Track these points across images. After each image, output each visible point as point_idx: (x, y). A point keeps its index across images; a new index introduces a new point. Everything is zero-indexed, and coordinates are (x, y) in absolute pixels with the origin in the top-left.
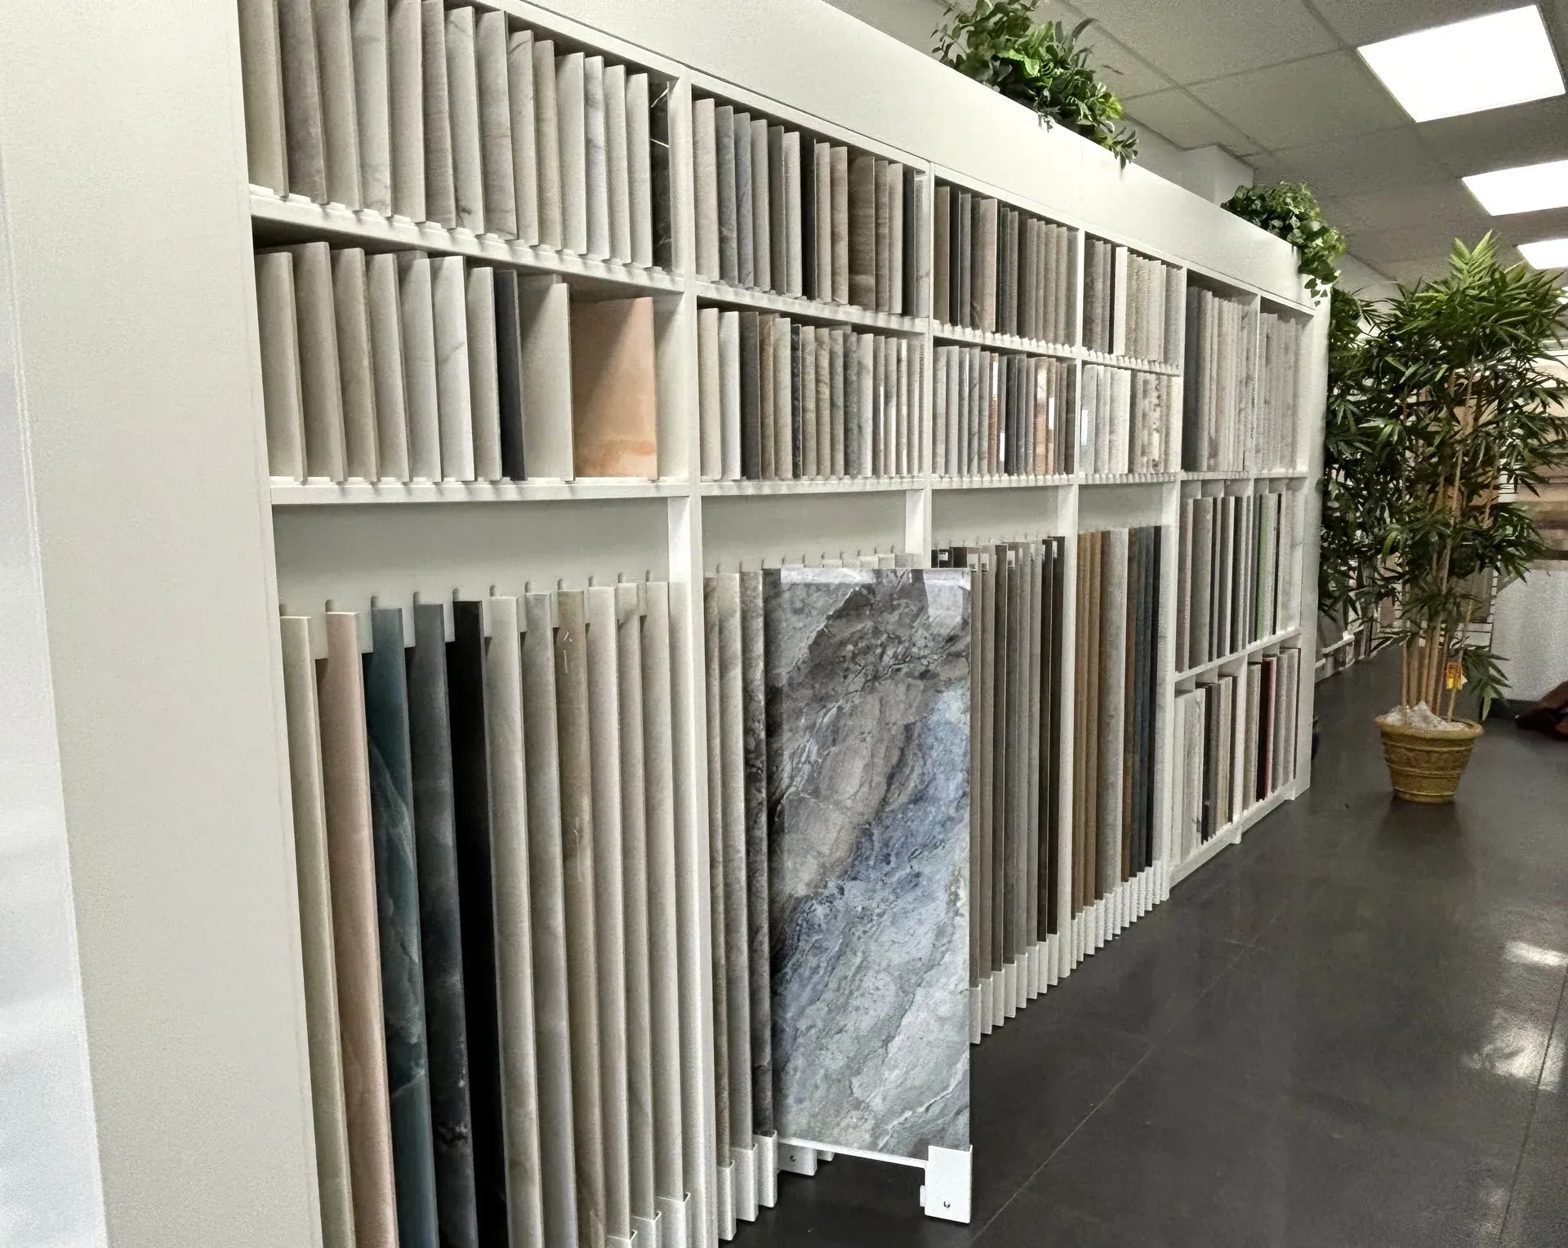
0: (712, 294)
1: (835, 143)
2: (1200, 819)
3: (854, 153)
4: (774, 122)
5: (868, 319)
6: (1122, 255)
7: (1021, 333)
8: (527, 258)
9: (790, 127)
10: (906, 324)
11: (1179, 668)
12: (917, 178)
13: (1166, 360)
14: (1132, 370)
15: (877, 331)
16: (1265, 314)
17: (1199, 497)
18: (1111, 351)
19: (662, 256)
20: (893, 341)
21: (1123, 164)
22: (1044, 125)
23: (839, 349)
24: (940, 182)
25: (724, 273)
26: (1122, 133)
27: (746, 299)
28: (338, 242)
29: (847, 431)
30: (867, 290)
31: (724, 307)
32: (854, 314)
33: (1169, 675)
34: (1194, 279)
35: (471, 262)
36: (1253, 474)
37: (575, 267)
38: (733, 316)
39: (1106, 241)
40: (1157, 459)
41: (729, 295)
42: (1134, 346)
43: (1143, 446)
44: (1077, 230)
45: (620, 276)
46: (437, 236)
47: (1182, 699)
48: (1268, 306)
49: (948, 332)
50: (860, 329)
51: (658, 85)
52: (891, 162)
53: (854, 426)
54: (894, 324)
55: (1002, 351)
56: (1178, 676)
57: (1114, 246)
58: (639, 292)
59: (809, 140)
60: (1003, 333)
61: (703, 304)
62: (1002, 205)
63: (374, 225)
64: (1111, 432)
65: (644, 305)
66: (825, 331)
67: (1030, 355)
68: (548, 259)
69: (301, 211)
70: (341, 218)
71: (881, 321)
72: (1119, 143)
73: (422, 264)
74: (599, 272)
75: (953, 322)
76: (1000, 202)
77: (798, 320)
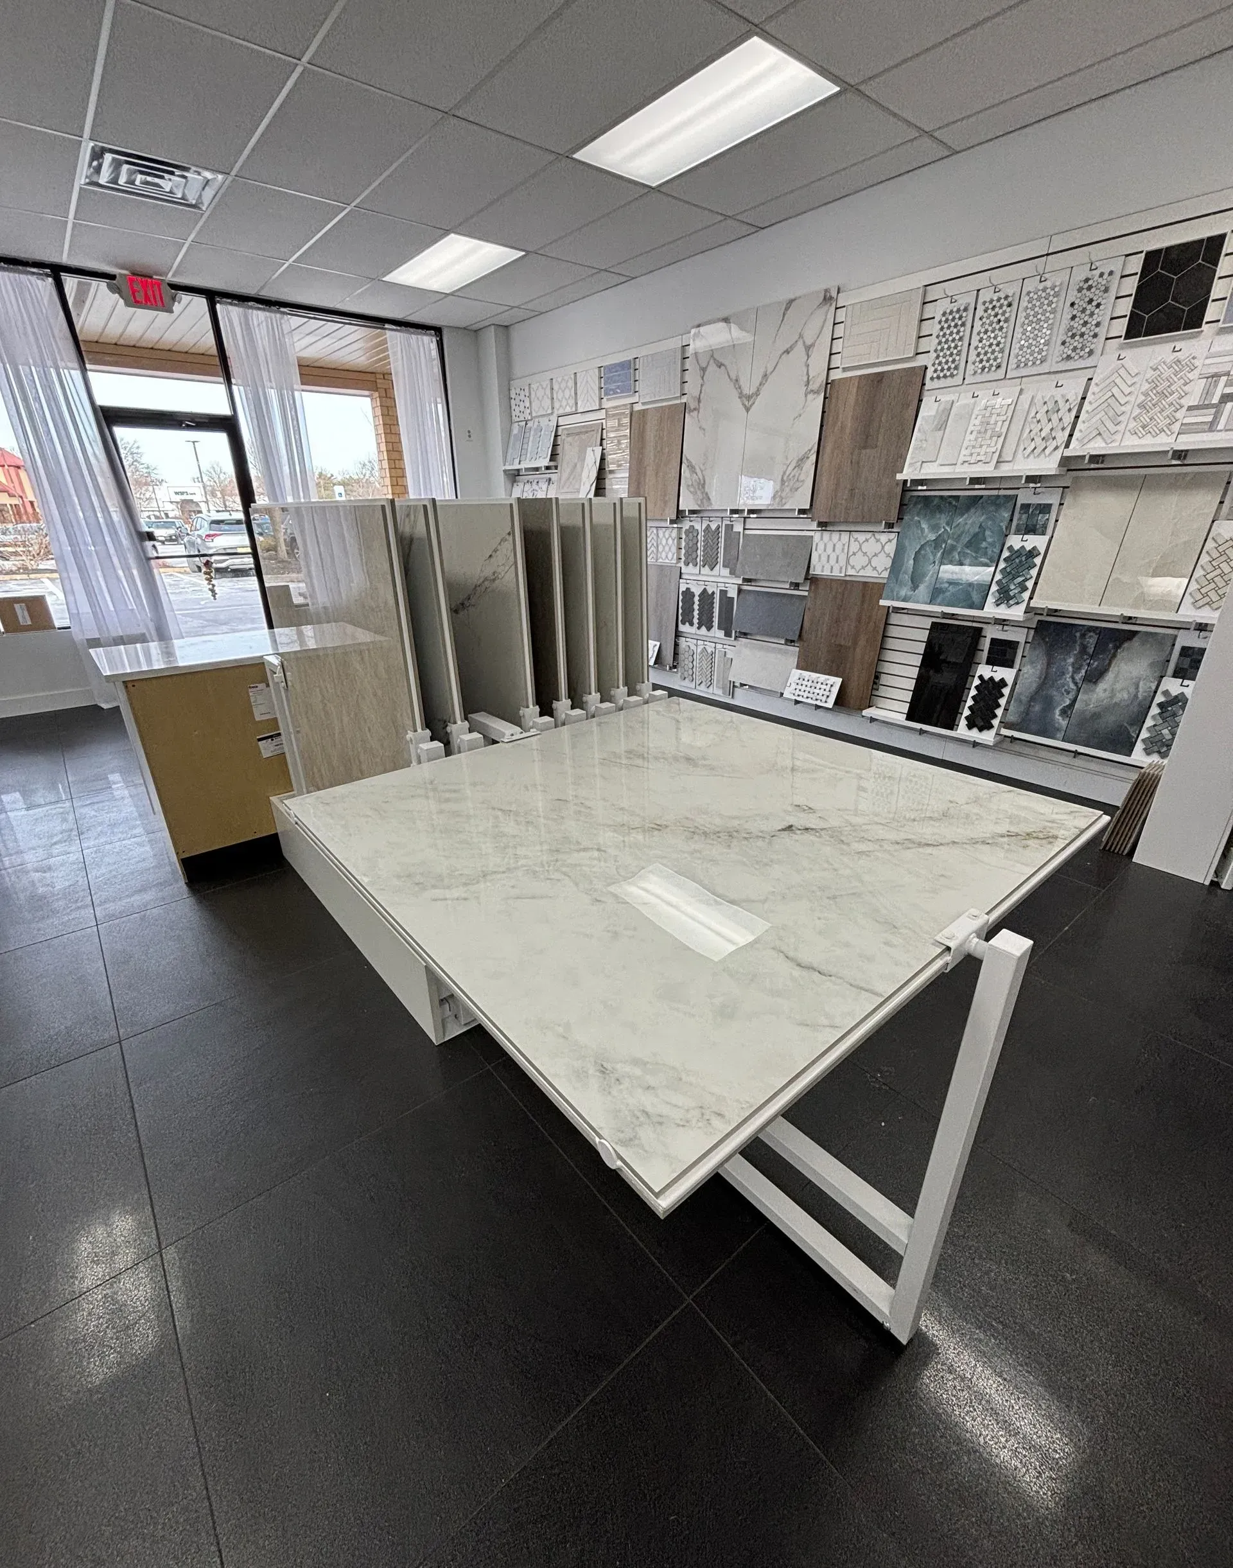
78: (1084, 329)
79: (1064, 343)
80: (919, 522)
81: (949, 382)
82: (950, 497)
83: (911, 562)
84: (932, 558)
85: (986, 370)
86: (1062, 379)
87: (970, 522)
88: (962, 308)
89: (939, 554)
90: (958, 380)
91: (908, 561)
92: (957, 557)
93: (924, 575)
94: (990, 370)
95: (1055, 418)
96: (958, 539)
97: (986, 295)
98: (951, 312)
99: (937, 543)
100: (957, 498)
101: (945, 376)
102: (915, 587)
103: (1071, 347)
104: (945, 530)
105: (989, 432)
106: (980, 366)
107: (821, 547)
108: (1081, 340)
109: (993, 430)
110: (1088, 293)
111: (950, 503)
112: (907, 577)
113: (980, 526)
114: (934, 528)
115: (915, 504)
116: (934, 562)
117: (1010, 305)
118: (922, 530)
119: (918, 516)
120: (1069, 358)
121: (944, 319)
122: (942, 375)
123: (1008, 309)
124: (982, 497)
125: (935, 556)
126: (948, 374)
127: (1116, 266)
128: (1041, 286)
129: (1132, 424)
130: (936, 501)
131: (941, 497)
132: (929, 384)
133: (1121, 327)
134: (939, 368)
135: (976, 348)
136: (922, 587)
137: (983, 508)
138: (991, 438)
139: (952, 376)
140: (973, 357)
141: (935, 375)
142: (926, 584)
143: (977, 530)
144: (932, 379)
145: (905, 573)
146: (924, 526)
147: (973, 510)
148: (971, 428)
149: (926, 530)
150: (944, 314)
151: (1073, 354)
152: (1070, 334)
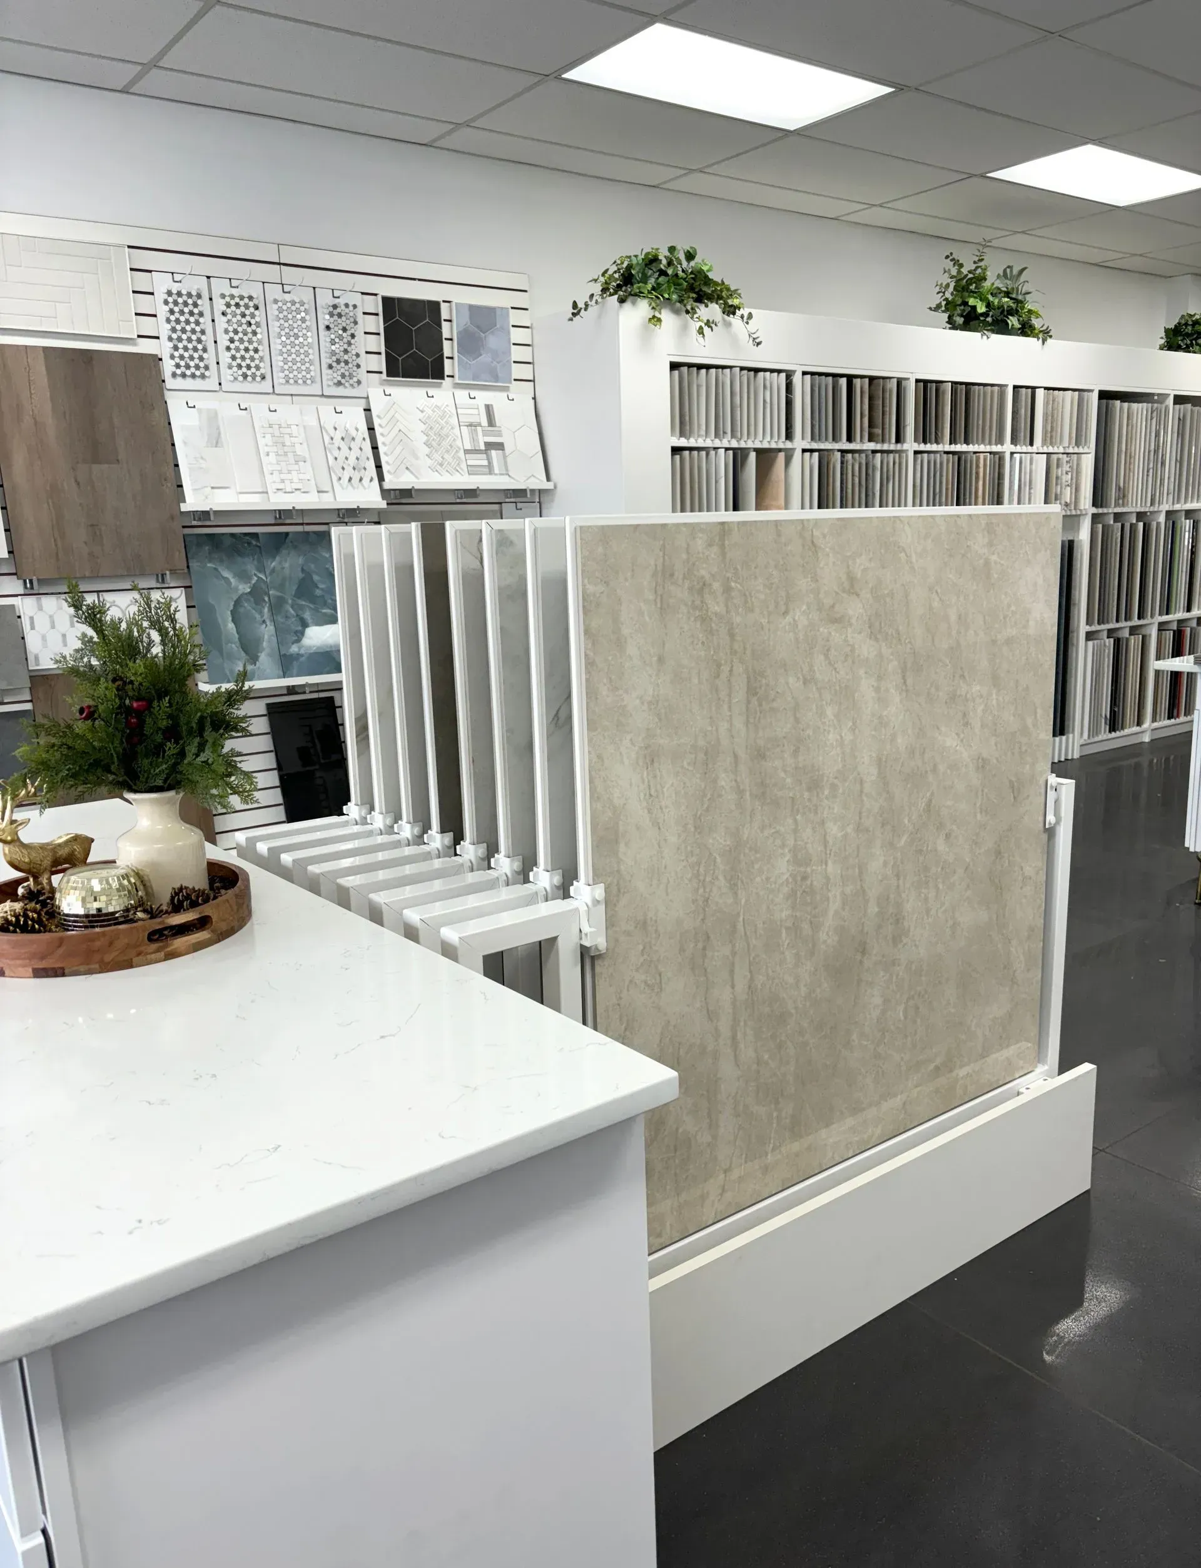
0: (808, 447)
1: (862, 377)
2: (1108, 716)
3: (872, 379)
4: (835, 376)
5: (878, 447)
6: (1040, 394)
7: (967, 442)
8: (743, 445)
9: (842, 376)
10: (899, 447)
11: (1089, 622)
12: (904, 383)
13: (1078, 444)
14: (1047, 453)
15: (882, 452)
16: (1177, 406)
17: (1134, 521)
18: (1031, 444)
19: (789, 436)
20: (891, 456)
21: (1043, 343)
22: (985, 337)
23: (864, 462)
24: (917, 381)
25: (813, 439)
26: (1042, 327)
27: (822, 446)
28: (691, 449)
29: (867, 495)
30: (878, 435)
31: (812, 451)
32: (872, 446)
33: (1081, 627)
34: (1104, 395)
35: (727, 449)
36: (1165, 507)
37: (758, 445)
38: (816, 455)
39: (1027, 387)
40: (1068, 501)
41: (815, 446)
42: (1049, 439)
43: (1056, 495)
44: (1006, 386)
45: (773, 446)
46: (717, 443)
47: (1090, 643)
48: (1179, 400)
49: (922, 447)
50: (874, 452)
51: (789, 375)
52: (890, 378)
53: (870, 493)
54: (892, 447)
55: (954, 453)
56: (1088, 629)
57: (1034, 388)
58: (780, 450)
59: (850, 378)
60: (956, 444)
61: (804, 451)
62: (954, 383)
63: (700, 443)
64: (1030, 489)
65: (782, 455)
66: (857, 455)
67: (975, 453)
68: (750, 445)
69: (683, 442)
70: (692, 443)
71: (886, 447)
72: (1041, 331)
73: (713, 453)
74: (766, 445)
75: (925, 442)
76: (953, 383)
77: (843, 452)
78: (346, 357)
79: (330, 367)
80: (216, 569)
81: (198, 384)
82: (246, 534)
83: (231, 626)
84: (258, 616)
85: (249, 378)
86: (341, 405)
87: (287, 565)
88: (194, 293)
89: (266, 610)
90: (211, 383)
91: (226, 626)
92: (293, 612)
93: (258, 641)
94: (254, 379)
95: (353, 445)
96: (281, 587)
97: (220, 287)
98: (179, 294)
99: (256, 594)
100: (255, 536)
101: (193, 376)
102: (254, 659)
103: (339, 373)
104: (258, 577)
105: (290, 455)
106: (240, 372)
107: (42, 622)
108: (347, 367)
109: (295, 455)
110: (339, 321)
111: (249, 543)
112: (235, 647)
113: (303, 570)
114: (243, 576)
115: (199, 545)
116: (264, 622)
117: (257, 308)
118: (226, 579)
119: (210, 562)
120: (339, 384)
121: (170, 300)
122: (188, 373)
123: (257, 313)
124: (287, 534)
125: (261, 613)
126: (198, 373)
127: (357, 299)
128: (287, 297)
129: (429, 462)
130: (228, 542)
131: (233, 535)
132: (170, 383)
133: (380, 363)
134: (182, 363)
135: (228, 349)
136: (263, 657)
137: (295, 547)
138: (297, 462)
139: (203, 376)
140: (225, 358)
141: (179, 372)
142: (267, 650)
143: (301, 575)
144: (174, 375)
145: (229, 641)
146: (226, 574)
147: (284, 552)
148: (263, 450)
149: (232, 580)
150: (169, 293)
151: (343, 381)
152: (334, 358)
